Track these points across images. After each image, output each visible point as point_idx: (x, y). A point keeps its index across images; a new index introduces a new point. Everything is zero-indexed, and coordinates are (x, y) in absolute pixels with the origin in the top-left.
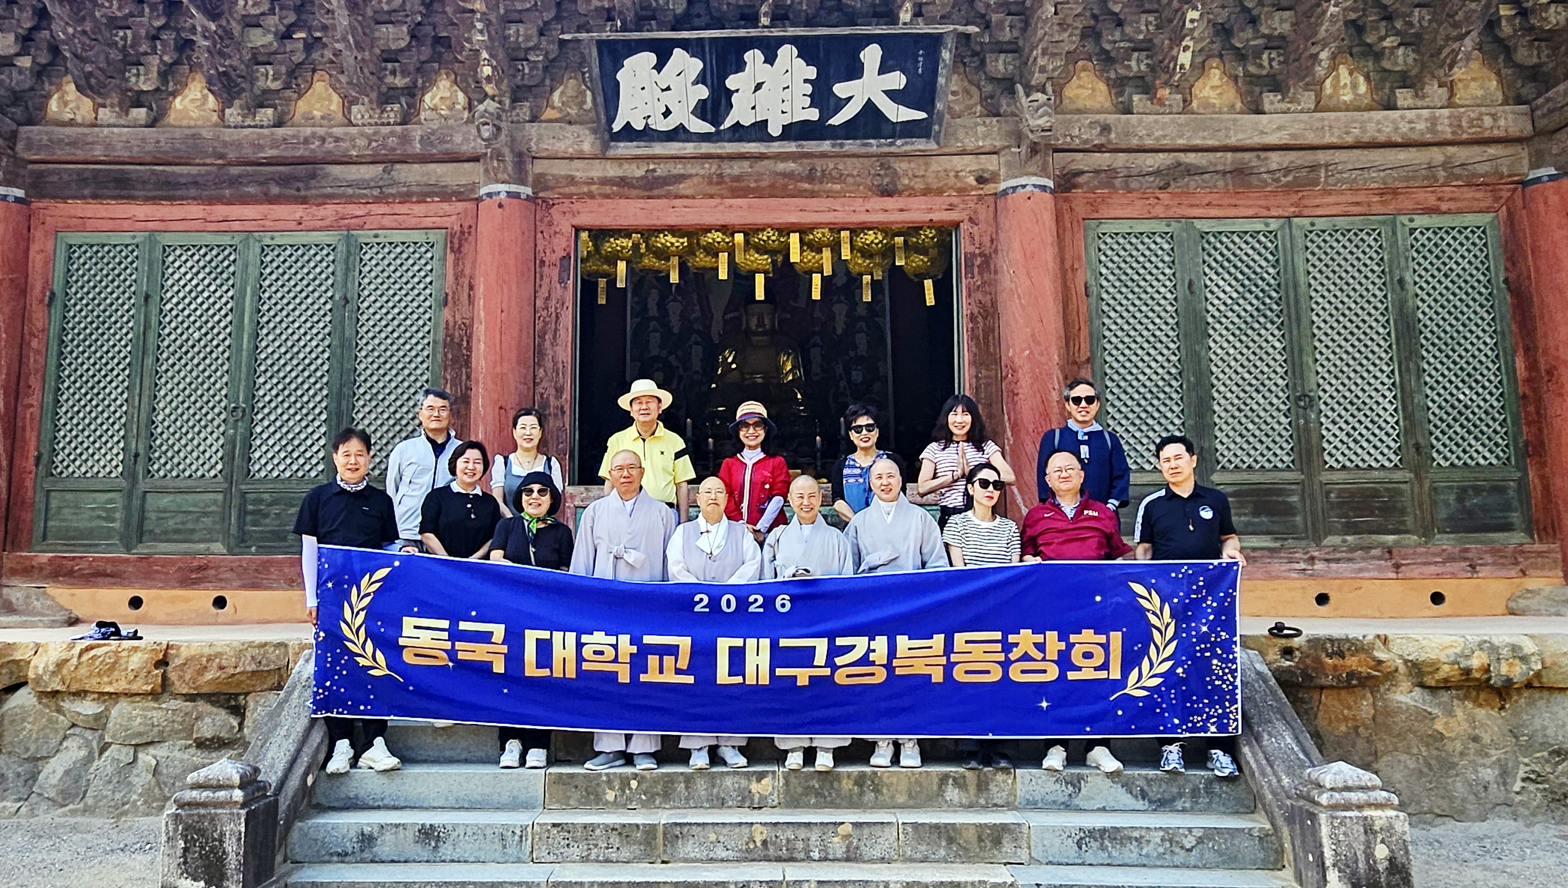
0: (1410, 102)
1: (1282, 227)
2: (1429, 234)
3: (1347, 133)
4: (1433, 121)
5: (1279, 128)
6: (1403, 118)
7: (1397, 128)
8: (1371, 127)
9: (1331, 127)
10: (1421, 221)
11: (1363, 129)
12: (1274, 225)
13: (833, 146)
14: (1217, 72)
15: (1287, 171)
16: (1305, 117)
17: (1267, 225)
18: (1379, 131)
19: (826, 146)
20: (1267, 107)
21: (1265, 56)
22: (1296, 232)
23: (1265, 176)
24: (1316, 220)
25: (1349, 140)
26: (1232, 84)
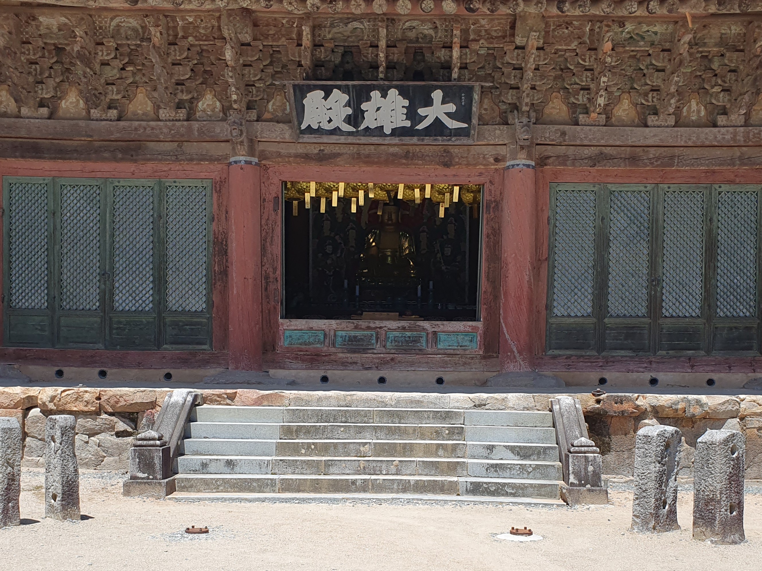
0: (724, 123)
1: (653, 188)
2: (729, 195)
3: (690, 139)
4: (735, 134)
5: (655, 136)
6: (719, 132)
7: (716, 137)
8: (703, 136)
9: (681, 136)
10: (725, 188)
11: (698, 138)
12: (649, 187)
13: (418, 140)
14: (627, 101)
15: (658, 159)
16: (668, 130)
17: (646, 187)
18: (706, 139)
19: (415, 140)
20: (650, 123)
21: (650, 95)
22: (661, 192)
23: (646, 161)
24: (672, 186)
25: (690, 143)
26: (634, 108)
